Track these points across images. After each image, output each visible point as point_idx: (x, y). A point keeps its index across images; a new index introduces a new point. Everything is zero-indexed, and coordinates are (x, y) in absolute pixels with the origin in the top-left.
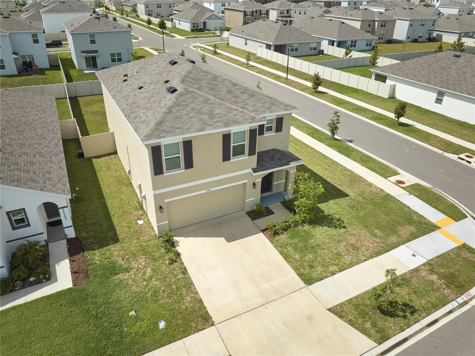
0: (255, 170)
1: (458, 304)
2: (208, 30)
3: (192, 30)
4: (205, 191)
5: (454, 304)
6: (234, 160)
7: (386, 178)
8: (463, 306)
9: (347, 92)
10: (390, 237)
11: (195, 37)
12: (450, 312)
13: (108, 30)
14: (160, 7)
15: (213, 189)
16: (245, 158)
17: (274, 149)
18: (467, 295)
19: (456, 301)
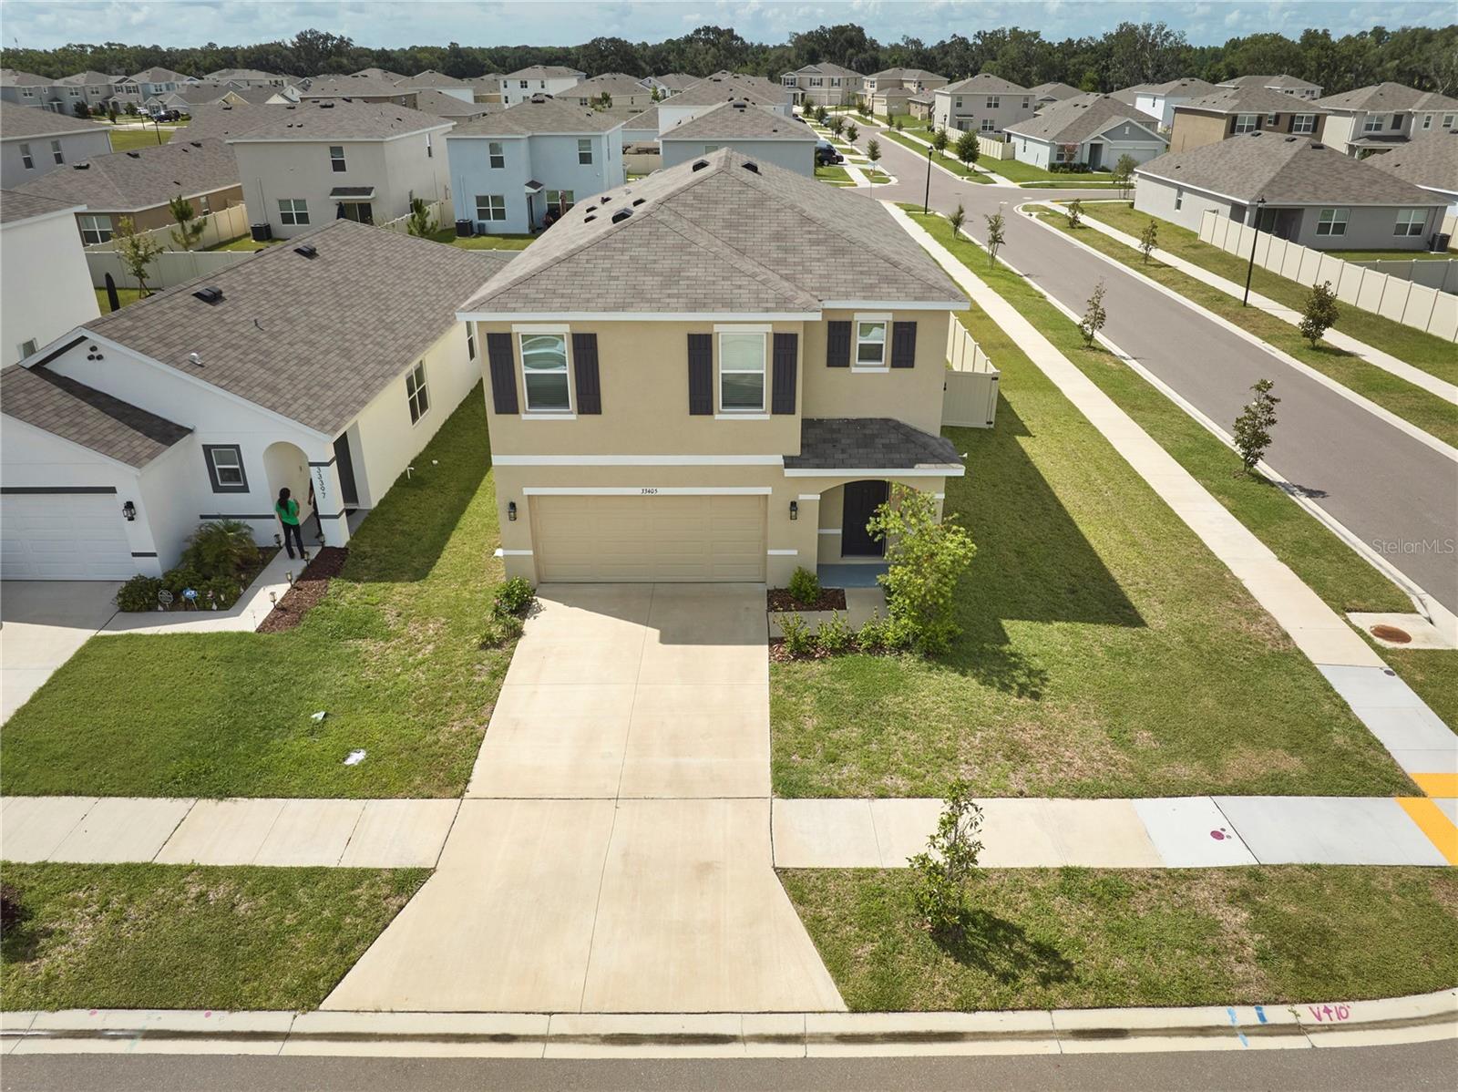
0: (790, 462)
1: (1259, 1022)
2: (1104, 169)
3: (1053, 168)
4: (637, 491)
5: (1247, 1015)
6: (723, 416)
7: (1342, 608)
8: (1271, 1035)
9: (1434, 360)
10: (1176, 764)
11: (1052, 186)
12: (1204, 1031)
13: (756, 136)
14: (996, 105)
15: (662, 491)
16: (762, 416)
17: (886, 421)
18: (1327, 1011)
19: (1260, 1009)
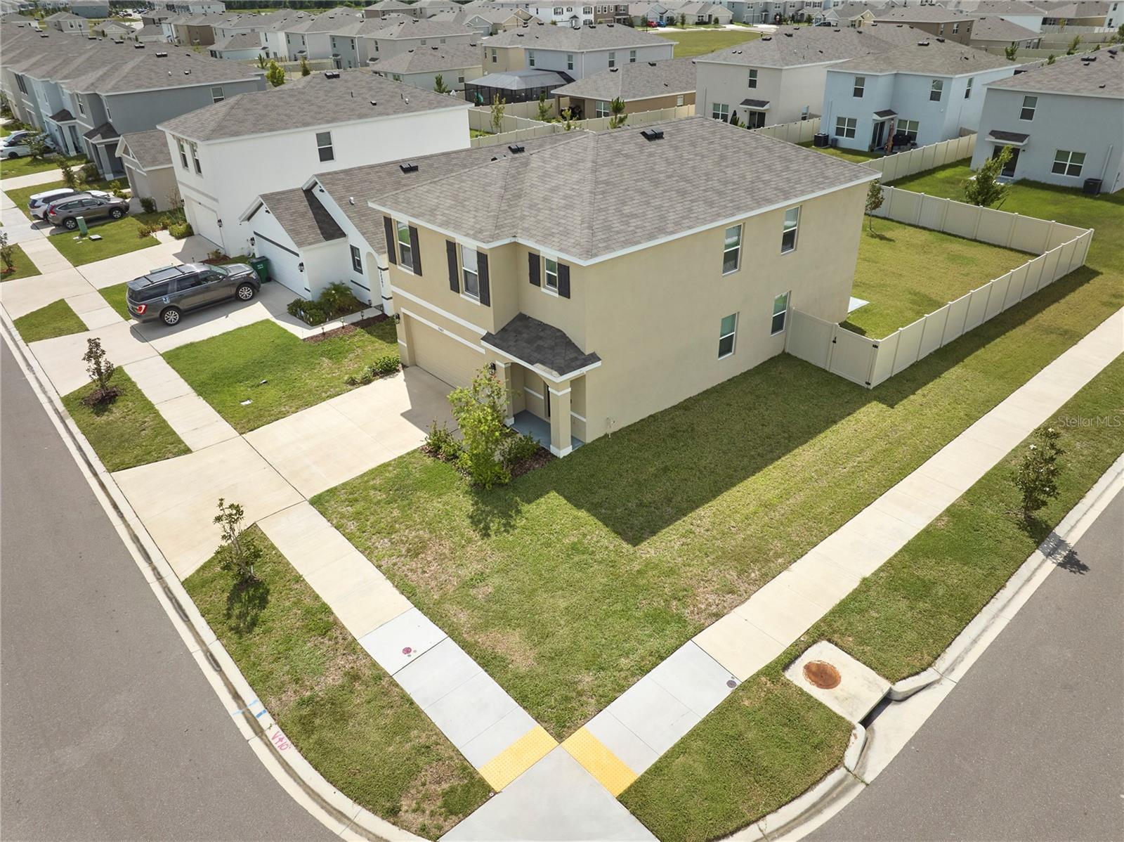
1: (255, 715)
4: (436, 327)
5: (256, 707)
6: (463, 296)
8: (249, 722)
12: (236, 696)
15: (446, 332)
16: (477, 302)
17: (559, 331)
18: (281, 740)
19: (264, 711)
